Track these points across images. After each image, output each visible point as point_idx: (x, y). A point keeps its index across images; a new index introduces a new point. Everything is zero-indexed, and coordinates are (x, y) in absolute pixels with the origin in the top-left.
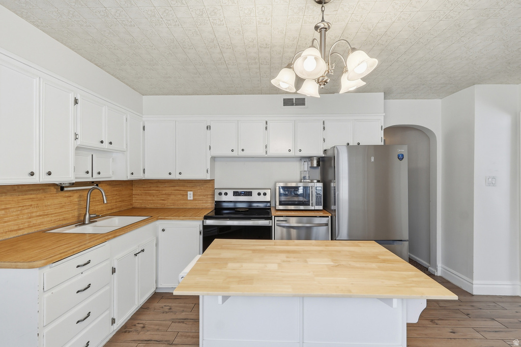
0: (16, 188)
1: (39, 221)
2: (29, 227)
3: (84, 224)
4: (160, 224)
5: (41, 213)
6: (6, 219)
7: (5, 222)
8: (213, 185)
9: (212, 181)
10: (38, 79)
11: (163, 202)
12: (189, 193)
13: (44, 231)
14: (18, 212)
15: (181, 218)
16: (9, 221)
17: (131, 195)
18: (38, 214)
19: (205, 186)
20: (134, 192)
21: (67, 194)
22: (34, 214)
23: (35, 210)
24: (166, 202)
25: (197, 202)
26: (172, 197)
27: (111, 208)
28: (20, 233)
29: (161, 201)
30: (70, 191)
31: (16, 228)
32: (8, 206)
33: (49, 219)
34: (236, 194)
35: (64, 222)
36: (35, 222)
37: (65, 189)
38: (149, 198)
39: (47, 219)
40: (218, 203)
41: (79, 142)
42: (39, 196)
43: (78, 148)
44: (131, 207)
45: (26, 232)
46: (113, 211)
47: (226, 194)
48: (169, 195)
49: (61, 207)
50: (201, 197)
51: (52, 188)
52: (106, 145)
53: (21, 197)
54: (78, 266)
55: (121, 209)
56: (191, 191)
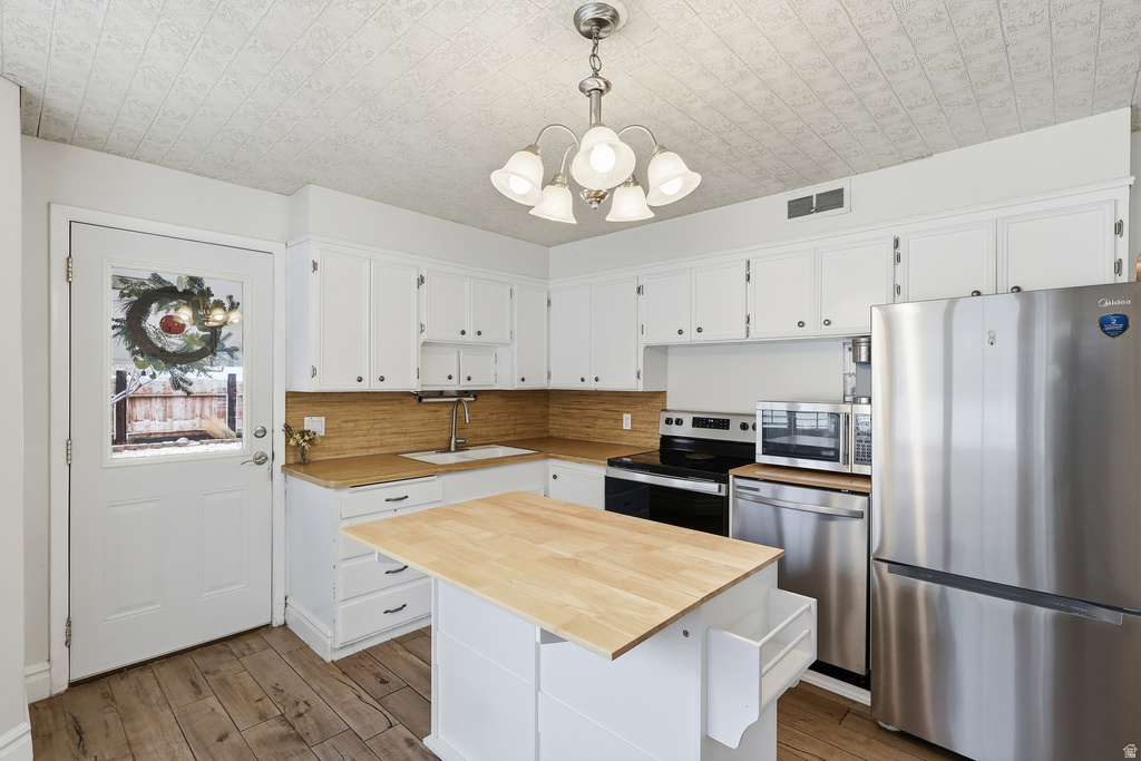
0: (366, 396)
1: (394, 440)
2: (382, 446)
3: (448, 450)
4: (554, 465)
5: (397, 430)
6: (356, 433)
7: (355, 436)
8: (665, 402)
9: (660, 395)
10: (368, 262)
11: (588, 430)
12: (625, 415)
13: (396, 454)
14: (369, 427)
15: (578, 458)
16: (358, 436)
17: (546, 416)
18: (393, 431)
19: (651, 404)
20: (551, 411)
21: (428, 407)
22: (388, 431)
23: (388, 425)
24: (591, 430)
25: (637, 434)
26: (600, 422)
27: (504, 433)
28: (372, 452)
29: (585, 429)
30: (436, 403)
31: (366, 445)
32: (357, 418)
33: (406, 439)
34: (698, 422)
35: (429, 446)
36: (388, 440)
37: (424, 400)
38: (569, 422)
39: (403, 439)
40: (666, 440)
41: (424, 336)
42: (394, 408)
43: (424, 344)
44: (545, 435)
45: (378, 451)
46: (508, 438)
47: (679, 422)
48: (597, 418)
49: (424, 425)
50: (644, 426)
51: (411, 398)
52: (471, 337)
53: (372, 408)
54: (387, 500)
55: (525, 437)
56: (628, 412)
